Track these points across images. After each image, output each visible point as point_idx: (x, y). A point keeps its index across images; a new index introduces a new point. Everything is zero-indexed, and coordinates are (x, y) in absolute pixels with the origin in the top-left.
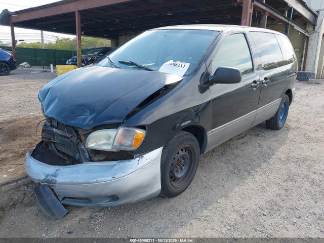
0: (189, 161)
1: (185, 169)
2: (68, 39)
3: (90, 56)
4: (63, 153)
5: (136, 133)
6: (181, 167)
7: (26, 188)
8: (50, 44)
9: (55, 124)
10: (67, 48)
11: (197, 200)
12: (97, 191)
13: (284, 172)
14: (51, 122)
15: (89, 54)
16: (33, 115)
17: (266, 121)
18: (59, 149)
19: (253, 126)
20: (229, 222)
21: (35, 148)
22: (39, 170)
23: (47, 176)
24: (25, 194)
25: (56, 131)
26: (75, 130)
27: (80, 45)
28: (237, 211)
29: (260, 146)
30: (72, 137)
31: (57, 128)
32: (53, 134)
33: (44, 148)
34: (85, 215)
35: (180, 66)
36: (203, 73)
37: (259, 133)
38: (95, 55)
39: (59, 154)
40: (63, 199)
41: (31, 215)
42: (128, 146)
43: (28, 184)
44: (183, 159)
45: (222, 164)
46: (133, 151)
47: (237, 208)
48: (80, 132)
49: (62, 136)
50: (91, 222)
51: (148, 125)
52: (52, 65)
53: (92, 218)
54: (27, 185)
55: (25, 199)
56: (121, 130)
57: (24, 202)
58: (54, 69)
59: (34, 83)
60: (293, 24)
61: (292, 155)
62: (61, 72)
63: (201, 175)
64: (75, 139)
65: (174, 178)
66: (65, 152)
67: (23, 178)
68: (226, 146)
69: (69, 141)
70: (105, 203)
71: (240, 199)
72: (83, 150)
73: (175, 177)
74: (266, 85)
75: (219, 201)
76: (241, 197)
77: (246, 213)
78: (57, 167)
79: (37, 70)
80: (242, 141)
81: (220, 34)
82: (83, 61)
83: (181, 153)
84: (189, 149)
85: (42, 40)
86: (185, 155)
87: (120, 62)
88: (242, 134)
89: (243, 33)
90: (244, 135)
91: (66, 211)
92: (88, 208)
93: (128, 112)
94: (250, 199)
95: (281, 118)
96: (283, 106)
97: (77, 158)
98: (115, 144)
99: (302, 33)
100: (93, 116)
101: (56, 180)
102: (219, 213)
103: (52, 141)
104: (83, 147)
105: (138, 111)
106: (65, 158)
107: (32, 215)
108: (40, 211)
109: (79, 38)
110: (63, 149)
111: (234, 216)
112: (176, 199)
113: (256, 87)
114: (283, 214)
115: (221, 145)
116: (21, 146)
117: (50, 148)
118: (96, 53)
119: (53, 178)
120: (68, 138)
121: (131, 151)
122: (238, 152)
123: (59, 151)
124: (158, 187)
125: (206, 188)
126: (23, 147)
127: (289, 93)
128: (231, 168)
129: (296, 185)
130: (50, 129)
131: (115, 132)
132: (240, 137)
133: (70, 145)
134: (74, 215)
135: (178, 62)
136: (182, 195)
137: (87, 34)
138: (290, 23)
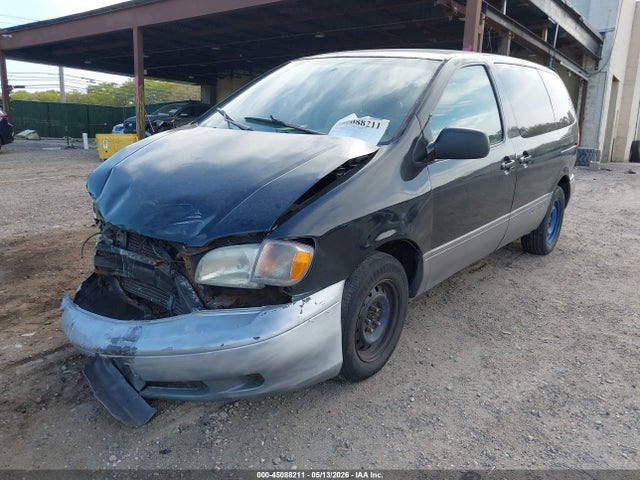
0: (388, 309)
1: (382, 326)
2: (113, 84)
3: (161, 118)
4: (139, 299)
5: (296, 252)
6: (374, 323)
7: (64, 368)
8: (76, 95)
9: (122, 239)
10: (111, 102)
11: (408, 386)
12: (221, 368)
13: (568, 332)
14: (113, 236)
15: (160, 114)
16: (60, 229)
17: (522, 238)
18: (128, 290)
19: (501, 246)
20: (474, 426)
21: (79, 288)
22: (95, 331)
23: (115, 340)
24: (64, 380)
25: (126, 253)
26: (171, 248)
27: (142, 97)
28: (488, 406)
29: (514, 284)
30: (158, 264)
31: (126, 248)
32: (119, 260)
33: (98, 288)
34: (191, 418)
35: (371, 125)
36: (416, 139)
37: (509, 260)
38: (171, 115)
39: (129, 299)
40: (144, 388)
41: (81, 421)
42: (281, 278)
43: (67, 360)
44: (379, 305)
45: (446, 320)
46: (290, 287)
47: (485, 399)
48: (184, 252)
49: (137, 263)
50: (204, 432)
51: (316, 237)
52: (85, 135)
53: (205, 424)
54: (66, 362)
55: (66, 389)
56: (267, 245)
57: (64, 395)
58: (89, 142)
59: (53, 168)
60: (558, 57)
61: (577, 300)
62: (106, 147)
63: (408, 340)
64: (165, 269)
65: (362, 345)
66: (143, 295)
67: (56, 350)
68: (449, 285)
69: (153, 272)
70: (233, 392)
71: (489, 383)
72: (185, 289)
73: (364, 342)
74: (526, 166)
75: (449, 388)
76: (491, 380)
77: (504, 409)
78: (134, 324)
79: (55, 144)
80: (478, 275)
81: (442, 65)
82: (148, 127)
83: (376, 295)
84: (389, 287)
85: (62, 85)
86: (381, 298)
87: (248, 120)
88: (476, 264)
89: (484, 66)
90: (480, 265)
91: (151, 411)
92: (194, 404)
93: (280, 212)
94: (509, 382)
95: (550, 232)
96: (554, 208)
97: (169, 308)
98: (257, 274)
99: (576, 75)
100: (209, 220)
101: (135, 348)
102: (453, 410)
103: (116, 273)
104: (184, 283)
105: (298, 210)
106: (142, 308)
107: (84, 420)
108: (99, 412)
109: (141, 82)
110: (139, 291)
111: (483, 414)
112: (366, 384)
113: (508, 169)
114: (576, 409)
115: (441, 284)
116: (44, 289)
117: (111, 289)
118: (173, 111)
119: (129, 344)
120: (151, 267)
121: (285, 288)
122: (475, 296)
123: (129, 295)
124: (337, 359)
125: (421, 363)
126: (48, 291)
127: (564, 183)
128: (465, 326)
129: (593, 355)
130: (113, 249)
131: (256, 251)
132: (475, 268)
133: (155, 281)
134: (168, 419)
135: (367, 118)
136: (377, 376)
137: (153, 75)
138: (552, 53)
